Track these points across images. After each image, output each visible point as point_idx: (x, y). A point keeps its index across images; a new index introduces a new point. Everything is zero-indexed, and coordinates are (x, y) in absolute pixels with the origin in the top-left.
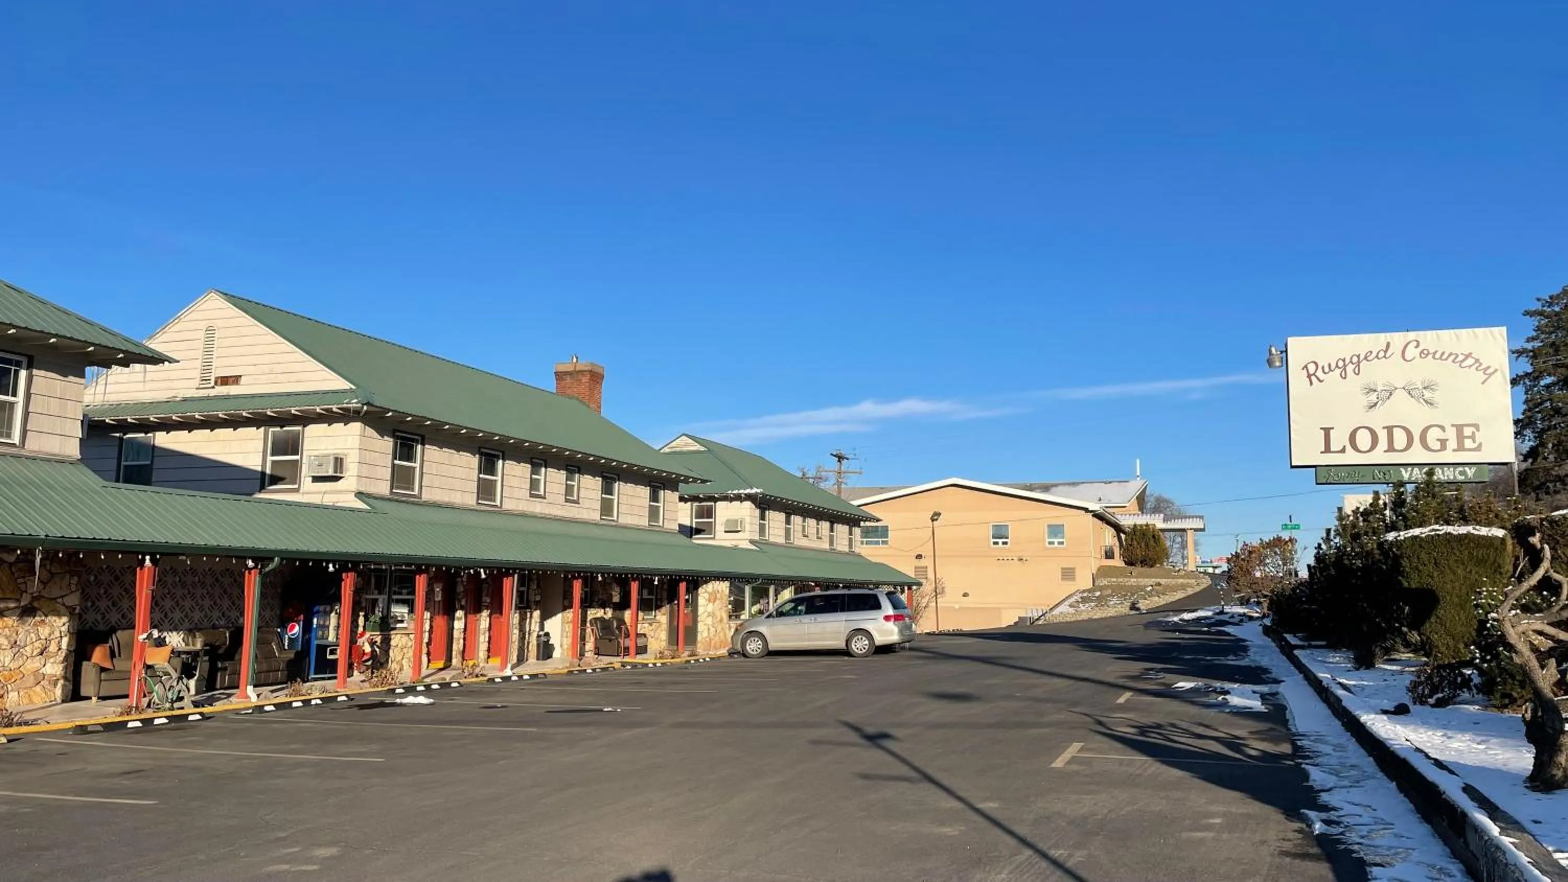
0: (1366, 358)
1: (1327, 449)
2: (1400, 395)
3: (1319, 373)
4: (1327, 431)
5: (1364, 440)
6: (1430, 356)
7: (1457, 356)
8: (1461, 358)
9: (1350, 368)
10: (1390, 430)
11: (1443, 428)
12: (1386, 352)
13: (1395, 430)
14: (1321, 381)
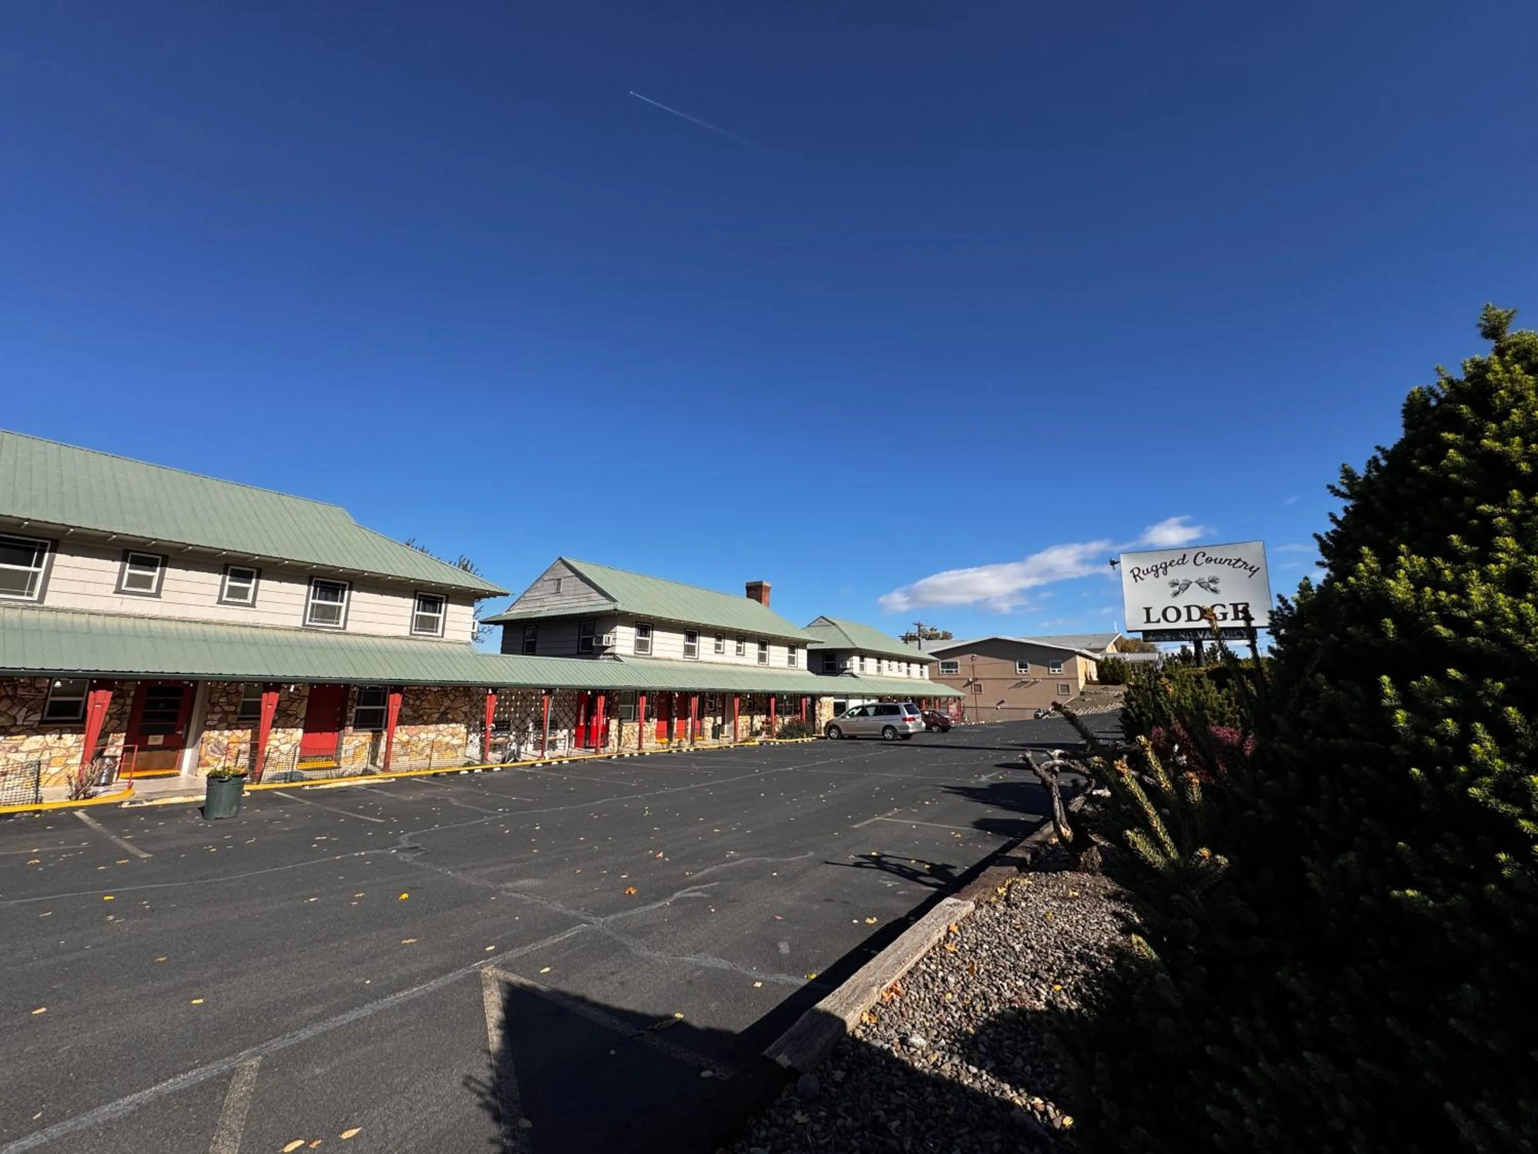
0: (1170, 564)
1: (1148, 621)
2: (1194, 586)
3: (1141, 575)
4: (1148, 610)
5: (1172, 615)
6: (1213, 562)
7: (1231, 561)
8: (1234, 562)
9: (1161, 571)
10: (1188, 608)
11: (1224, 606)
12: (1183, 560)
13: (1192, 608)
14: (1142, 579)
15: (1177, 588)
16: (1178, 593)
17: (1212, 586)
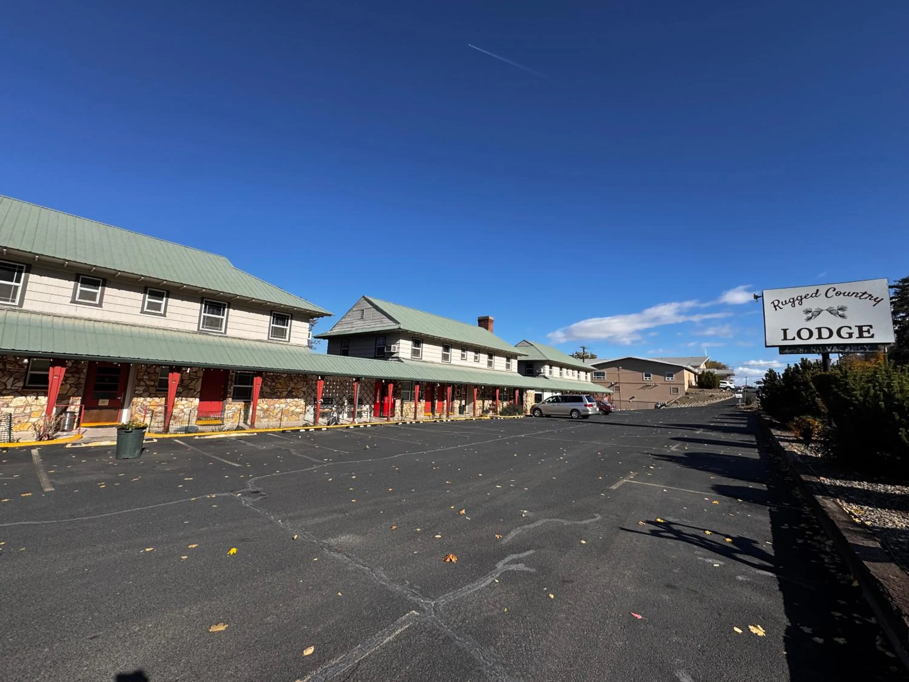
0: (805, 297)
1: (785, 338)
2: (825, 313)
3: (780, 305)
4: (785, 331)
5: (805, 334)
6: (842, 295)
7: (858, 294)
8: (860, 294)
9: (797, 302)
10: (819, 329)
11: (850, 328)
12: (816, 294)
13: (822, 329)
14: (781, 308)
15: (810, 315)
16: (811, 318)
17: (840, 312)
